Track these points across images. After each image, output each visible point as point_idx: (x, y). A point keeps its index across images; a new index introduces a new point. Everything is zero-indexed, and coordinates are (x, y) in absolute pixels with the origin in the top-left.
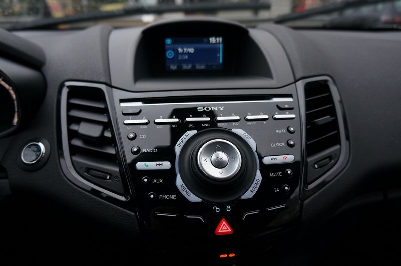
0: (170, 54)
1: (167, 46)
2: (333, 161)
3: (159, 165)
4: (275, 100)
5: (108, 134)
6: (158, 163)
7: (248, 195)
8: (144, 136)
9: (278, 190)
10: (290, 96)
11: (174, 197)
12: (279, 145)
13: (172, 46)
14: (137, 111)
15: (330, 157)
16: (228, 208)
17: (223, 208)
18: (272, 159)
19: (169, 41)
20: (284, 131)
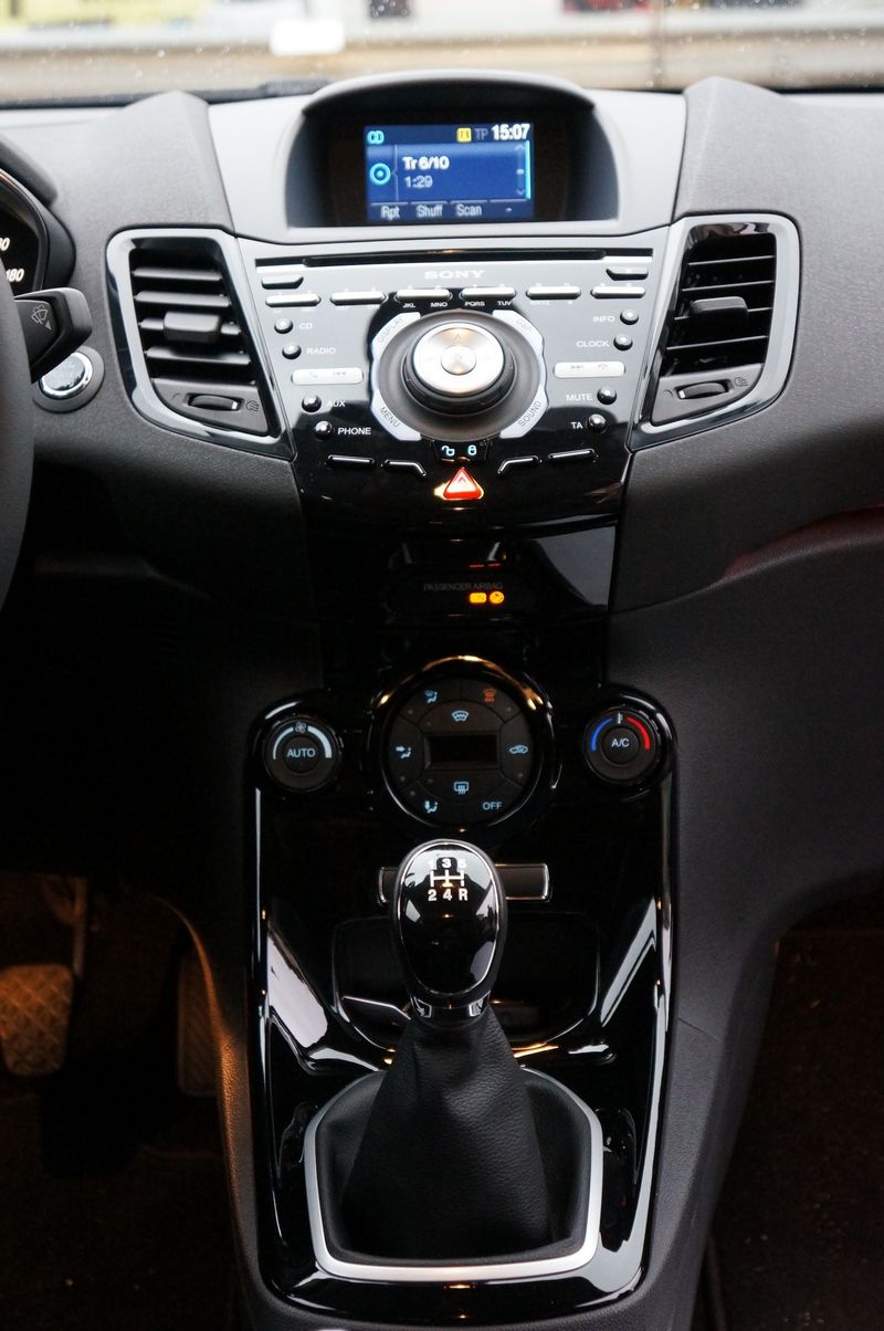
0: (379, 175)
1: (371, 153)
2: (731, 391)
3: (338, 373)
4: (609, 261)
5: (231, 330)
6: (337, 370)
7: (515, 430)
8: (309, 326)
9: (580, 425)
10: (647, 252)
11: (366, 431)
12: (596, 344)
13: (387, 151)
14: (294, 279)
15: (725, 384)
16: (472, 450)
17: (461, 448)
18: (573, 367)
19: (375, 137)
20: (614, 319)
